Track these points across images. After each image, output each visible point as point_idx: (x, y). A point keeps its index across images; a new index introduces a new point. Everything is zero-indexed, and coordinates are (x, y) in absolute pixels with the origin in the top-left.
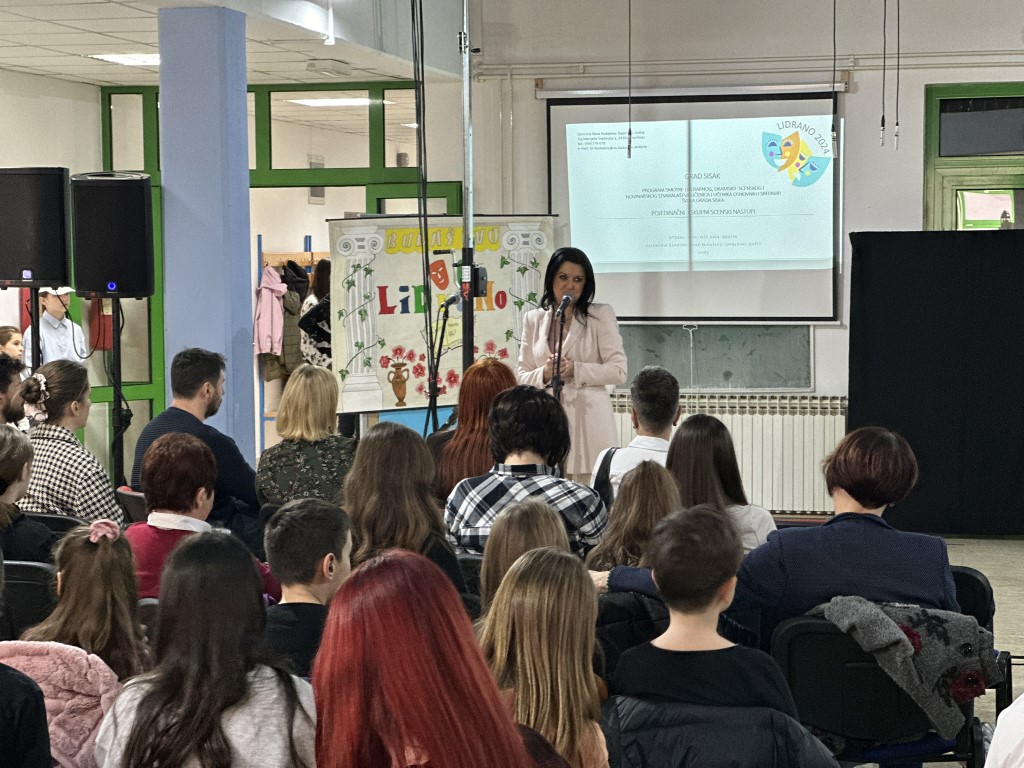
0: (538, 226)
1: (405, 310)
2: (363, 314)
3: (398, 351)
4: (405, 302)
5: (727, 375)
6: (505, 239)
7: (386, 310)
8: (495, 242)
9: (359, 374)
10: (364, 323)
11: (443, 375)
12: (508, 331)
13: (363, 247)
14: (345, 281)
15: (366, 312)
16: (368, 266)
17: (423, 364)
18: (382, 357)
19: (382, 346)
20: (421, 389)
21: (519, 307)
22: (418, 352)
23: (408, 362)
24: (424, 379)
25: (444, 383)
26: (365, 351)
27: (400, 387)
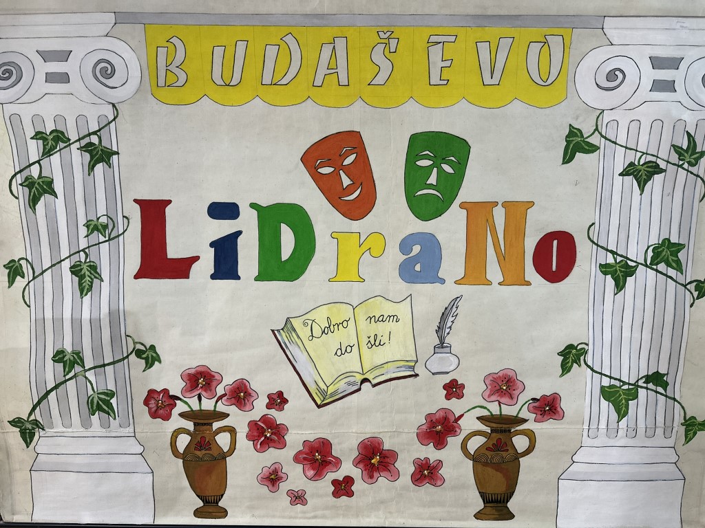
2: (86, 275)
3: (200, 380)
6: (586, 73)
9: (77, 428)
10: (87, 299)
11: (346, 449)
12: (570, 347)
13: (64, 78)
14: (19, 179)
15: (94, 268)
16: (95, 139)
17: (279, 417)
18: (152, 393)
19: (149, 364)
20: (273, 478)
21: (616, 280)
22: (262, 386)
23: (232, 410)
24: (283, 457)
25: (348, 468)
26: (91, 375)
27: (209, 471)
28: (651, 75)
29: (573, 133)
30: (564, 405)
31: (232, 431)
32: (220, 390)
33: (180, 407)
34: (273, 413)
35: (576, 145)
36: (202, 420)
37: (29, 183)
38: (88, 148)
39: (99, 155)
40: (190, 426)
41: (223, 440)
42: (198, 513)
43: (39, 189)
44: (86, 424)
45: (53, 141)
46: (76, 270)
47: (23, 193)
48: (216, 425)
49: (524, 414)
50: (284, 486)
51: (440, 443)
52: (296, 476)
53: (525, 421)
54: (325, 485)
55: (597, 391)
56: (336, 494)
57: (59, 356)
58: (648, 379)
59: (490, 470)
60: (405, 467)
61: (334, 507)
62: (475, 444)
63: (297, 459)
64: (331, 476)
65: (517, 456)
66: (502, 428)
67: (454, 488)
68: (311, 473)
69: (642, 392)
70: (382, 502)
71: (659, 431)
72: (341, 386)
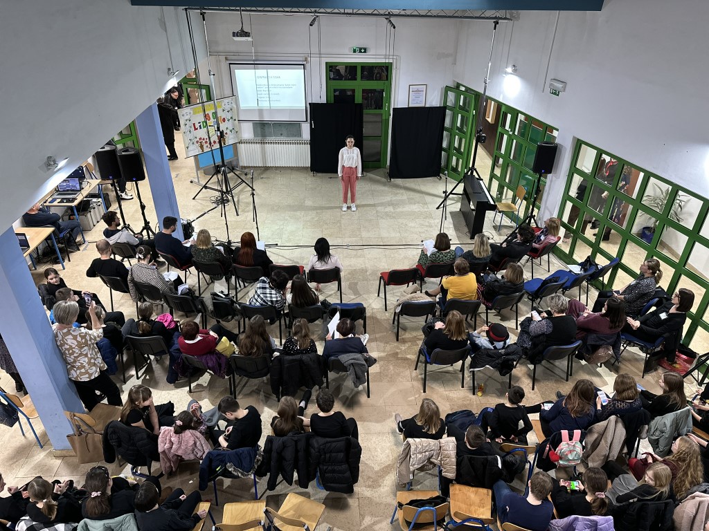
0: (231, 99)
1: (201, 128)
2: (190, 131)
3: (200, 139)
4: (200, 126)
5: (281, 134)
6: (223, 105)
7: (196, 129)
8: (221, 106)
10: (191, 134)
16: (189, 119)
20: (207, 147)
27: (202, 147)
28: (227, 104)
32: (202, 139)
33: (199, 142)
34: (206, 140)
35: (224, 110)
37: (185, 124)
42: (202, 152)
48: (202, 143)
57: (190, 140)
58: (233, 129)
71: (234, 133)
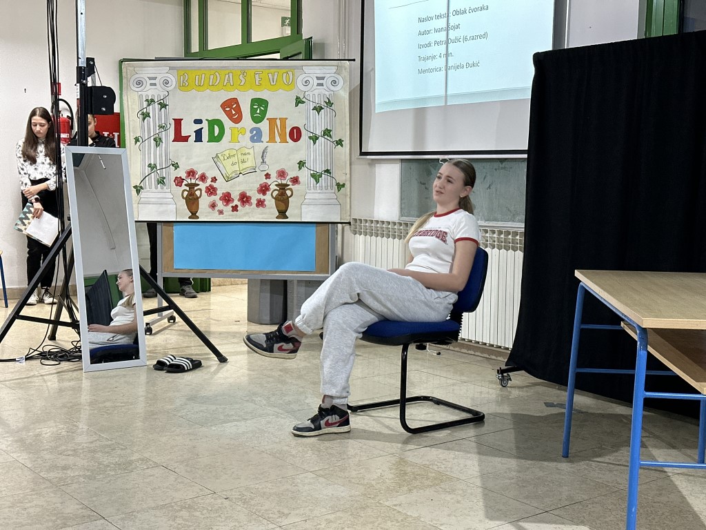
0: (334, 69)
1: (199, 138)
2: (158, 141)
3: (191, 173)
4: (199, 134)
6: (299, 81)
7: (179, 137)
8: (290, 84)
9: (154, 189)
10: (158, 148)
11: (235, 196)
12: (301, 161)
13: (155, 85)
14: (140, 113)
15: (160, 139)
16: (162, 101)
17: (215, 185)
18: (176, 177)
19: (176, 169)
20: (213, 206)
21: (313, 141)
22: (210, 175)
23: (201, 183)
24: (216, 198)
25: (236, 202)
26: (158, 171)
27: (193, 204)
28: (316, 81)
29: (298, 98)
30: (300, 179)
31: (200, 190)
32: (197, 177)
33: (185, 182)
34: (213, 183)
35: (299, 101)
36: (192, 186)
37: (143, 114)
38: (160, 104)
39: (163, 106)
40: (188, 189)
41: (198, 193)
42: (190, 218)
43: (146, 116)
44: (156, 188)
45: (150, 102)
46: (155, 140)
47: (141, 117)
48: (196, 188)
49: (289, 183)
50: (217, 208)
51: (264, 194)
52: (220, 205)
53: (289, 185)
54: (229, 208)
55: (310, 175)
56: (233, 211)
57: (150, 165)
58: (325, 171)
59: (280, 202)
60: (254, 201)
61: (232, 215)
62: (275, 193)
63: (220, 199)
64: (231, 205)
65: (288, 197)
66: (283, 187)
67: (269, 208)
68: (225, 204)
69: (323, 175)
70: (247, 213)
71: (329, 188)
72: (233, 175)
